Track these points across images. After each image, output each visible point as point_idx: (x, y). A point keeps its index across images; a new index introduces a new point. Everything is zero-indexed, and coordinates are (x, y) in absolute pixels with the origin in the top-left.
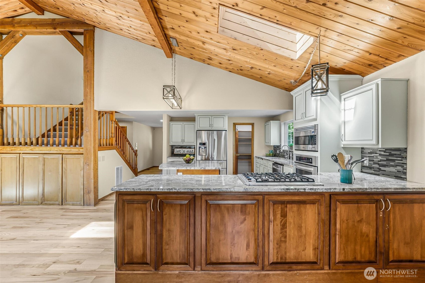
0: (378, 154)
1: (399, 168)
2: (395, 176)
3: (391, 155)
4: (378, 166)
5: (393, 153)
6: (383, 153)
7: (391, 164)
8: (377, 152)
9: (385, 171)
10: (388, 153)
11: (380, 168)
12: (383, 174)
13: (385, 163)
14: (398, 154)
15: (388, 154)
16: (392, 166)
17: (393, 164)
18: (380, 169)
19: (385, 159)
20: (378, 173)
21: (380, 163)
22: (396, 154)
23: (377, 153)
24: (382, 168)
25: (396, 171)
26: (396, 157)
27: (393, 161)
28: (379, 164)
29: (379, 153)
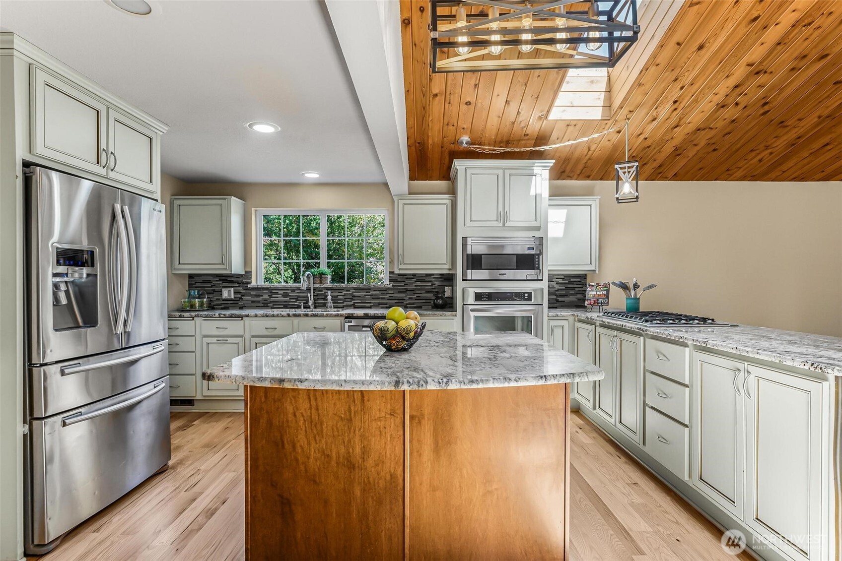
0: (555, 283)
1: (580, 296)
2: (576, 306)
3: (570, 283)
4: (555, 297)
5: (572, 280)
6: (561, 281)
7: (570, 292)
8: (553, 280)
9: (564, 301)
10: (567, 280)
11: (558, 298)
12: (562, 306)
13: (564, 292)
14: (578, 281)
15: (567, 282)
16: (572, 295)
17: (573, 292)
18: (557, 301)
19: (564, 288)
20: (555, 305)
21: (557, 292)
22: (576, 281)
23: (553, 282)
24: (560, 299)
25: (577, 300)
26: (577, 285)
27: (574, 288)
28: (556, 295)
29: (556, 281)
